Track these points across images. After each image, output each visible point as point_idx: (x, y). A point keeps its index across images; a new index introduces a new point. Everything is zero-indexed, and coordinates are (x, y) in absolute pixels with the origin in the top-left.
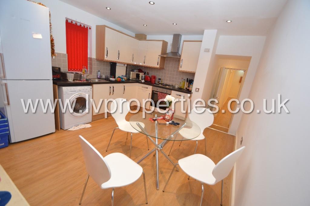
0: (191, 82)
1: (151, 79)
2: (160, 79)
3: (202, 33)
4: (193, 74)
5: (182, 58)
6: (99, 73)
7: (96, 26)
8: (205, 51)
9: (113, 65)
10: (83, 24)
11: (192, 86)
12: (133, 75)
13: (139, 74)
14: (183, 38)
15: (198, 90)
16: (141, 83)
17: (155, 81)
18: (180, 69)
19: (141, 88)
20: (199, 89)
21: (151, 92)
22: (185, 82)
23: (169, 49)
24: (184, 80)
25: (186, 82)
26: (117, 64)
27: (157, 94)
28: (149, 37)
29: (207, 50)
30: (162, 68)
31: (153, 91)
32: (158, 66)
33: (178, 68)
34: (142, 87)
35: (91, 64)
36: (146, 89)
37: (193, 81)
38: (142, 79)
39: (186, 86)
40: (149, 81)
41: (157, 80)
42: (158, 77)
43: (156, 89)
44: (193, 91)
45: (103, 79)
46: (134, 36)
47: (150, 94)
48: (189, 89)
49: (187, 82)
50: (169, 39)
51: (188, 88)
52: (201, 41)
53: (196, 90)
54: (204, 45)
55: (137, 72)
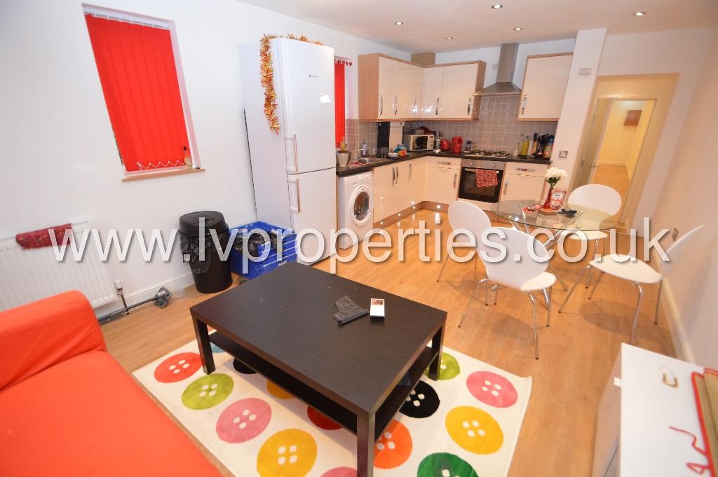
0: (545, 140)
1: (449, 144)
2: (469, 143)
3: (572, 35)
4: (554, 123)
5: (524, 93)
6: (365, 146)
7: (359, 56)
8: (580, 75)
9: (384, 128)
11: (552, 148)
12: (421, 142)
13: (426, 139)
14: (523, 51)
15: (564, 154)
16: (434, 155)
17: (460, 148)
18: (521, 116)
19: (436, 165)
20: (566, 152)
21: (458, 173)
22: (529, 142)
23: (490, 79)
24: (527, 137)
25: (531, 142)
26: (392, 124)
27: (475, 173)
28: (440, 58)
29: (584, 72)
30: (476, 119)
31: (463, 169)
32: (470, 117)
33: (517, 114)
34: (439, 163)
35: (351, 131)
36: (448, 166)
37: (553, 137)
38: (435, 147)
39: (531, 149)
40: (450, 150)
41: (464, 145)
42: (465, 139)
43: (469, 163)
44: (554, 157)
45: (372, 156)
46: (409, 59)
47: (456, 176)
48: (541, 156)
49: (534, 141)
50: (491, 56)
51: (540, 153)
52: (572, 54)
53: (560, 154)
54: (578, 61)
55: (422, 134)
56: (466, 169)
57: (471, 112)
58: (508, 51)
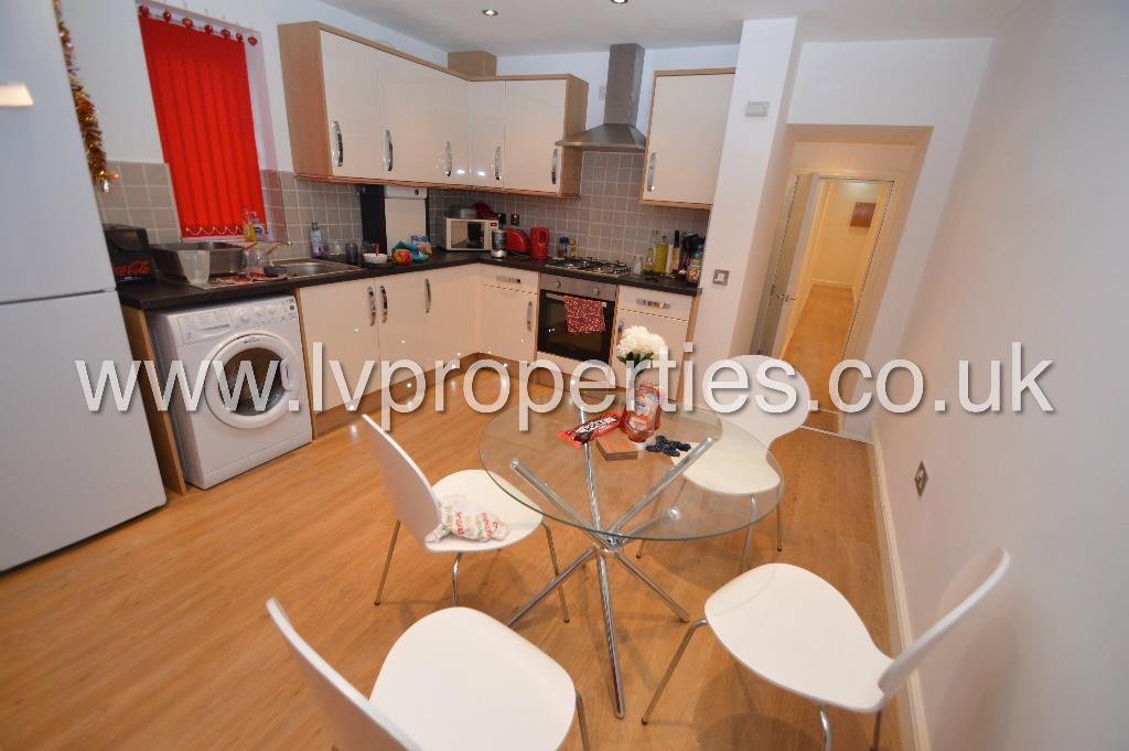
0: (692, 246)
1: (528, 242)
2: (564, 241)
3: (732, 34)
4: (702, 214)
5: (651, 148)
6: (318, 233)
7: (279, 26)
8: (748, 115)
9: (371, 197)
10: (218, 22)
11: (701, 264)
12: (454, 231)
13: (479, 226)
14: (652, 60)
15: (722, 277)
16: (493, 262)
17: (546, 250)
18: (646, 196)
19: (494, 282)
20: (726, 273)
21: (535, 300)
22: (667, 247)
23: (595, 115)
24: (664, 237)
25: (671, 247)
26: (389, 192)
27: (562, 303)
28: (505, 65)
29: (757, 111)
30: (570, 195)
31: (543, 293)
32: (556, 189)
33: (638, 191)
34: (500, 278)
35: (277, 200)
36: (516, 286)
37: (703, 241)
38: (495, 247)
39: (671, 263)
40: (525, 252)
41: (554, 244)
42: (556, 233)
43: (553, 283)
44: (705, 282)
45: (335, 259)
46: (443, 61)
47: (530, 304)
48: (684, 276)
49: (676, 246)
50: (594, 68)
51: (683, 272)
52: (732, 71)
53: (716, 277)
54: (744, 89)
55: (471, 216)
56: (549, 295)
57: (558, 180)
58: (624, 60)
